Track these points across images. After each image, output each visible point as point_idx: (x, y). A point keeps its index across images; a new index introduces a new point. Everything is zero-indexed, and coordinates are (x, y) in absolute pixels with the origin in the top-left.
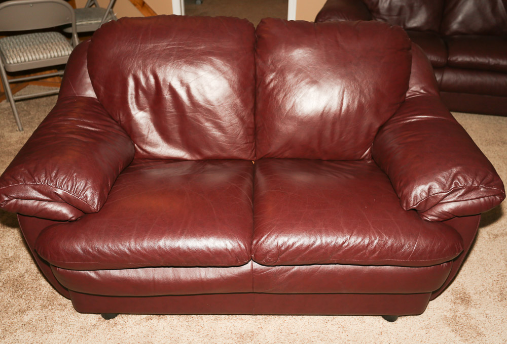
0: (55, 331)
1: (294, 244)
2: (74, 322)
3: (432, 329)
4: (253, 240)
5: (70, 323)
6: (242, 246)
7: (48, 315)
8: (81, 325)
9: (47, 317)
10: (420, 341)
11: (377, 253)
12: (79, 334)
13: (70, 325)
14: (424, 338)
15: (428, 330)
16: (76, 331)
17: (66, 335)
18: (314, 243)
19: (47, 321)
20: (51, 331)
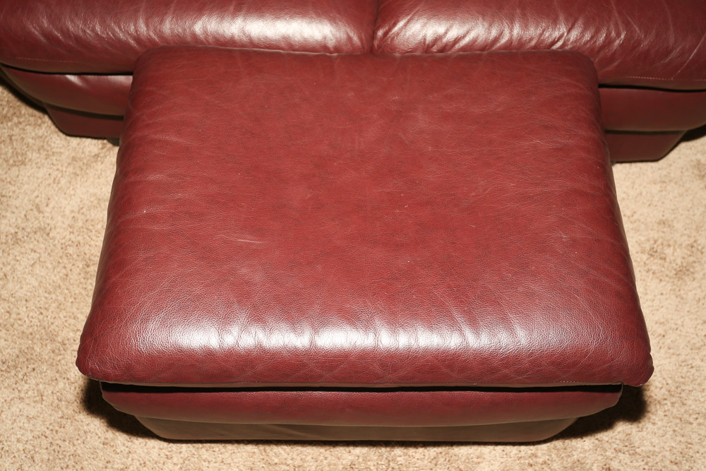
0: (30, 163)
1: (457, 41)
2: (61, 148)
3: (672, 184)
4: (378, 29)
5: (54, 150)
6: (356, 39)
7: (14, 133)
8: (73, 154)
9: (13, 138)
10: (648, 204)
11: (616, 64)
12: (70, 169)
13: (53, 153)
14: (656, 198)
15: (665, 185)
16: (66, 164)
17: (50, 171)
18: (496, 40)
19: (15, 143)
20: (23, 163)
